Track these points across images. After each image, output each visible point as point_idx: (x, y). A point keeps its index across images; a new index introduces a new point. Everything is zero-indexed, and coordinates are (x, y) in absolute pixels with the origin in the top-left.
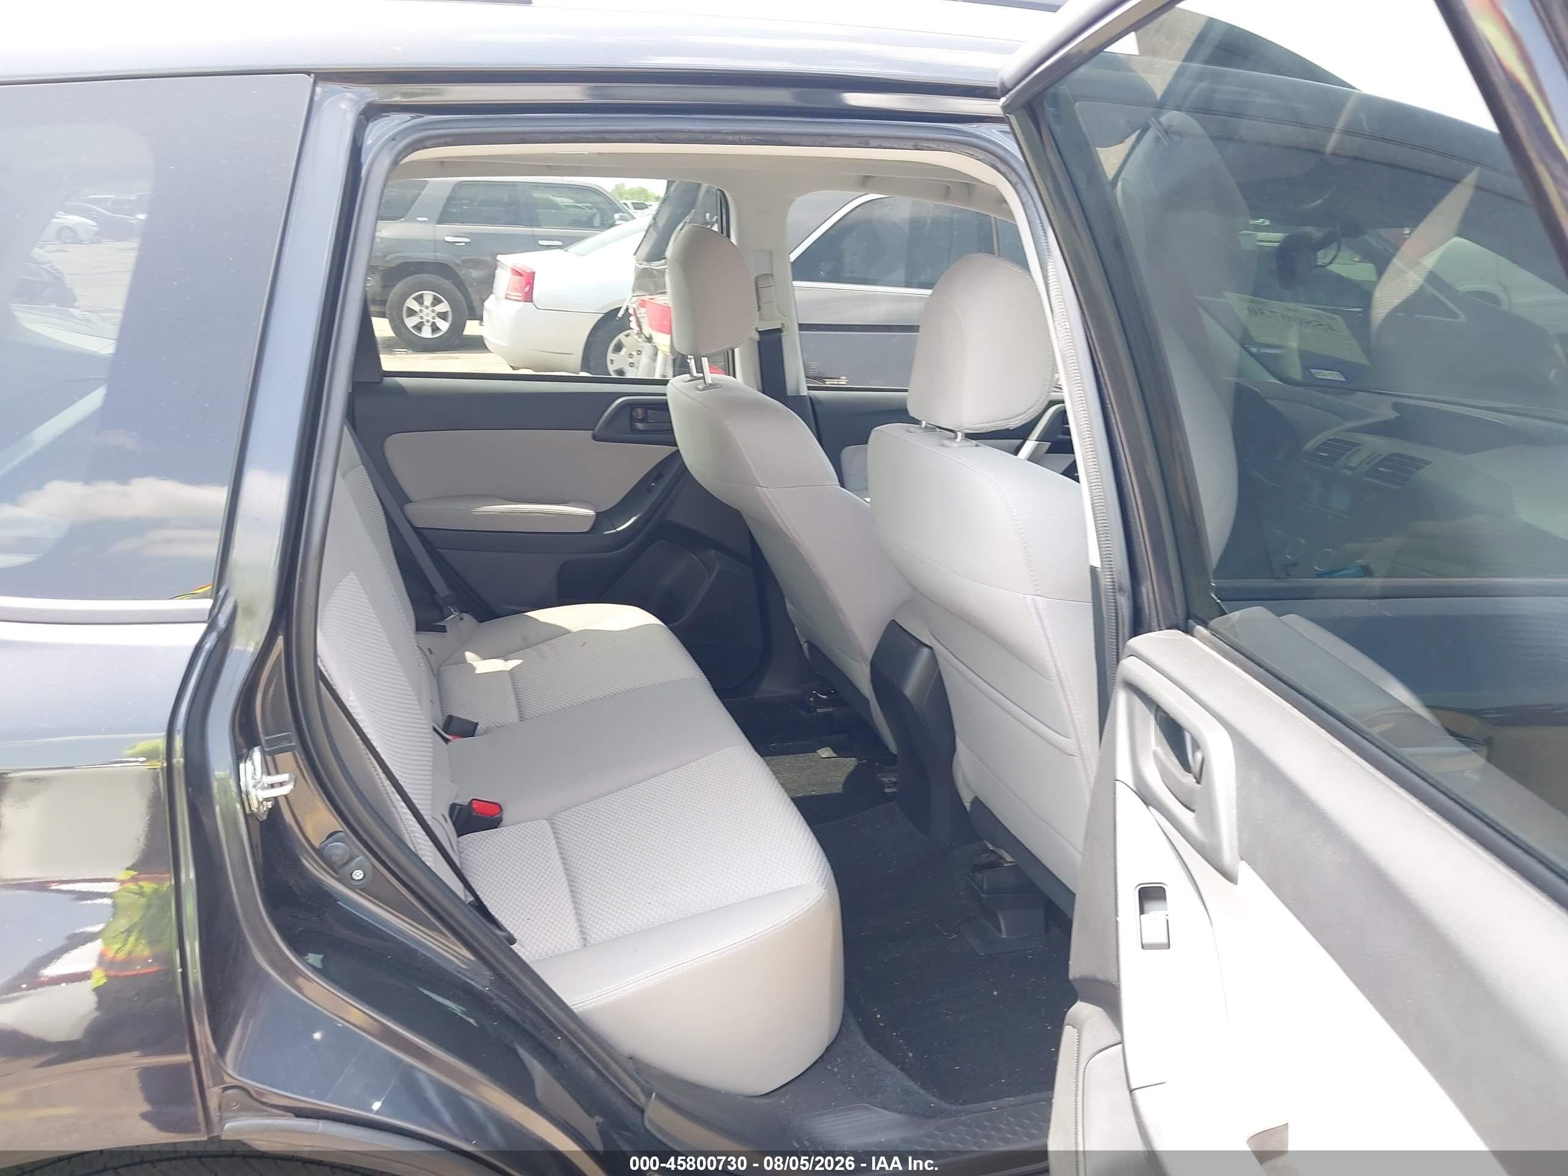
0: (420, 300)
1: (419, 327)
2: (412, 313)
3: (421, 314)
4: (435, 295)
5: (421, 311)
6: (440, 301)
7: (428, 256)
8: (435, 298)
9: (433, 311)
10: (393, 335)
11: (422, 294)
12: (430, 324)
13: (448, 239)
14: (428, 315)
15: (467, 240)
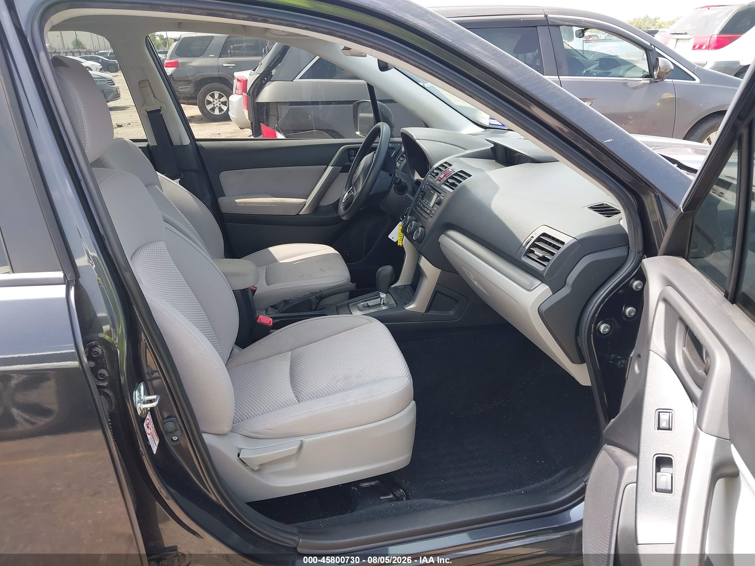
0: (213, 96)
1: (213, 109)
2: (209, 103)
3: (214, 103)
4: (219, 93)
5: (213, 101)
6: (223, 96)
7: (216, 74)
8: (220, 94)
9: (219, 101)
10: (201, 114)
11: (214, 93)
12: (218, 108)
13: (224, 65)
14: (217, 103)
15: (234, 65)
